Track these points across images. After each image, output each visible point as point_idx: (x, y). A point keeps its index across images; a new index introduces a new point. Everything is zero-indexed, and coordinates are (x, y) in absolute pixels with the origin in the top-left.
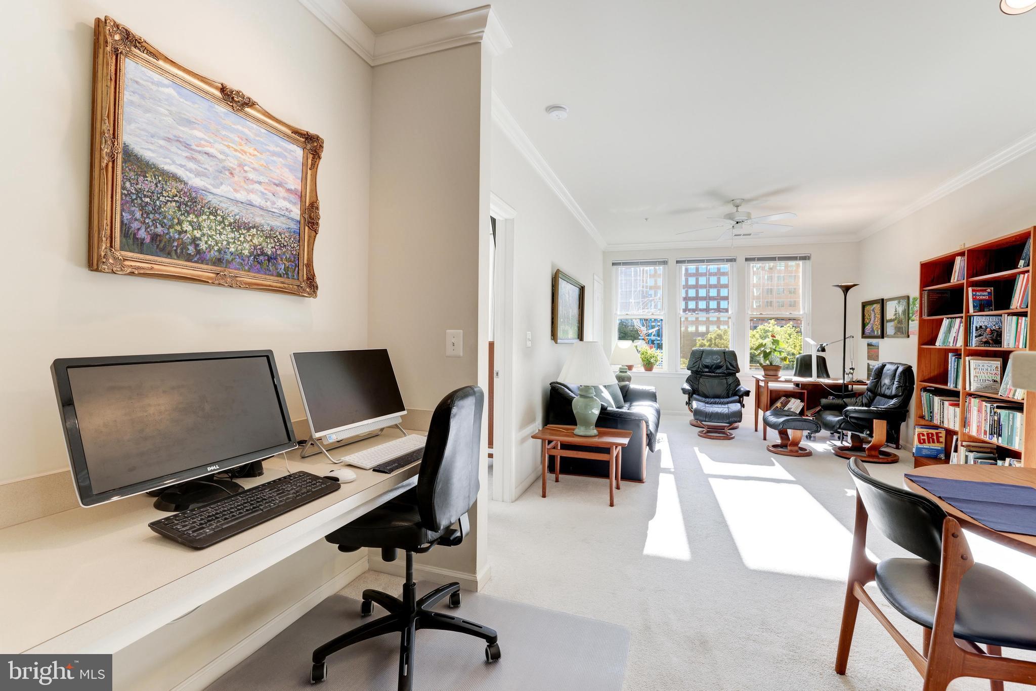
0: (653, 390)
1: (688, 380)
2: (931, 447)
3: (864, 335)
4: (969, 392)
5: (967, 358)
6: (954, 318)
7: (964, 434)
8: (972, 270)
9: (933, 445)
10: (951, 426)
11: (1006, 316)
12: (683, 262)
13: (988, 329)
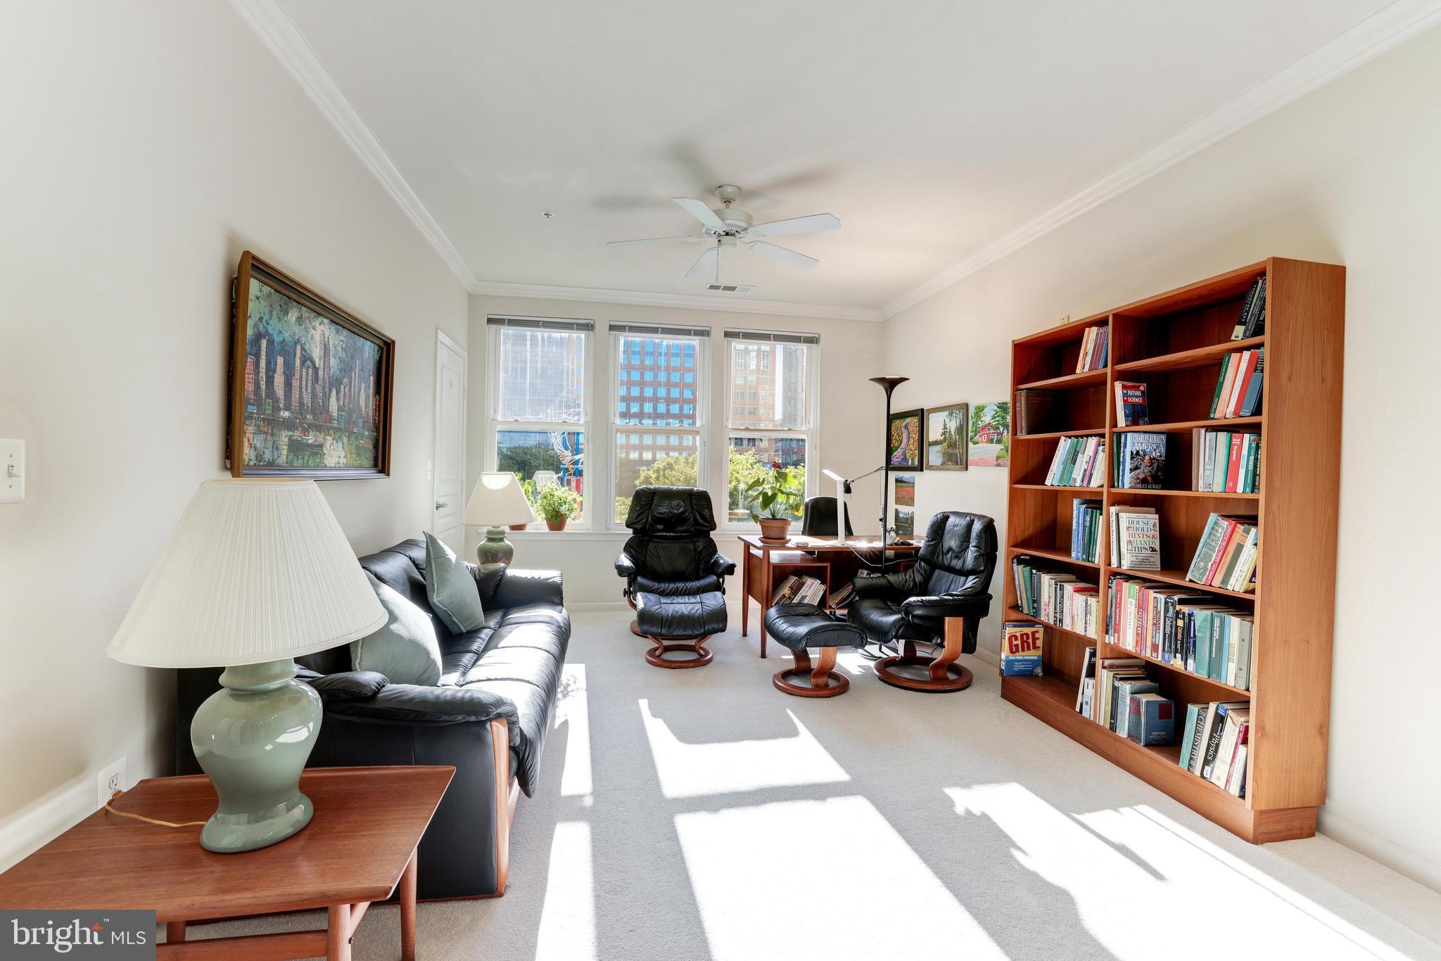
0: (556, 579)
2: (1026, 658)
4: (1118, 570)
5: (1113, 509)
7: (1105, 645)
9: (1027, 652)
10: (1079, 630)
11: (1203, 431)
12: (621, 328)
13: (1147, 458)
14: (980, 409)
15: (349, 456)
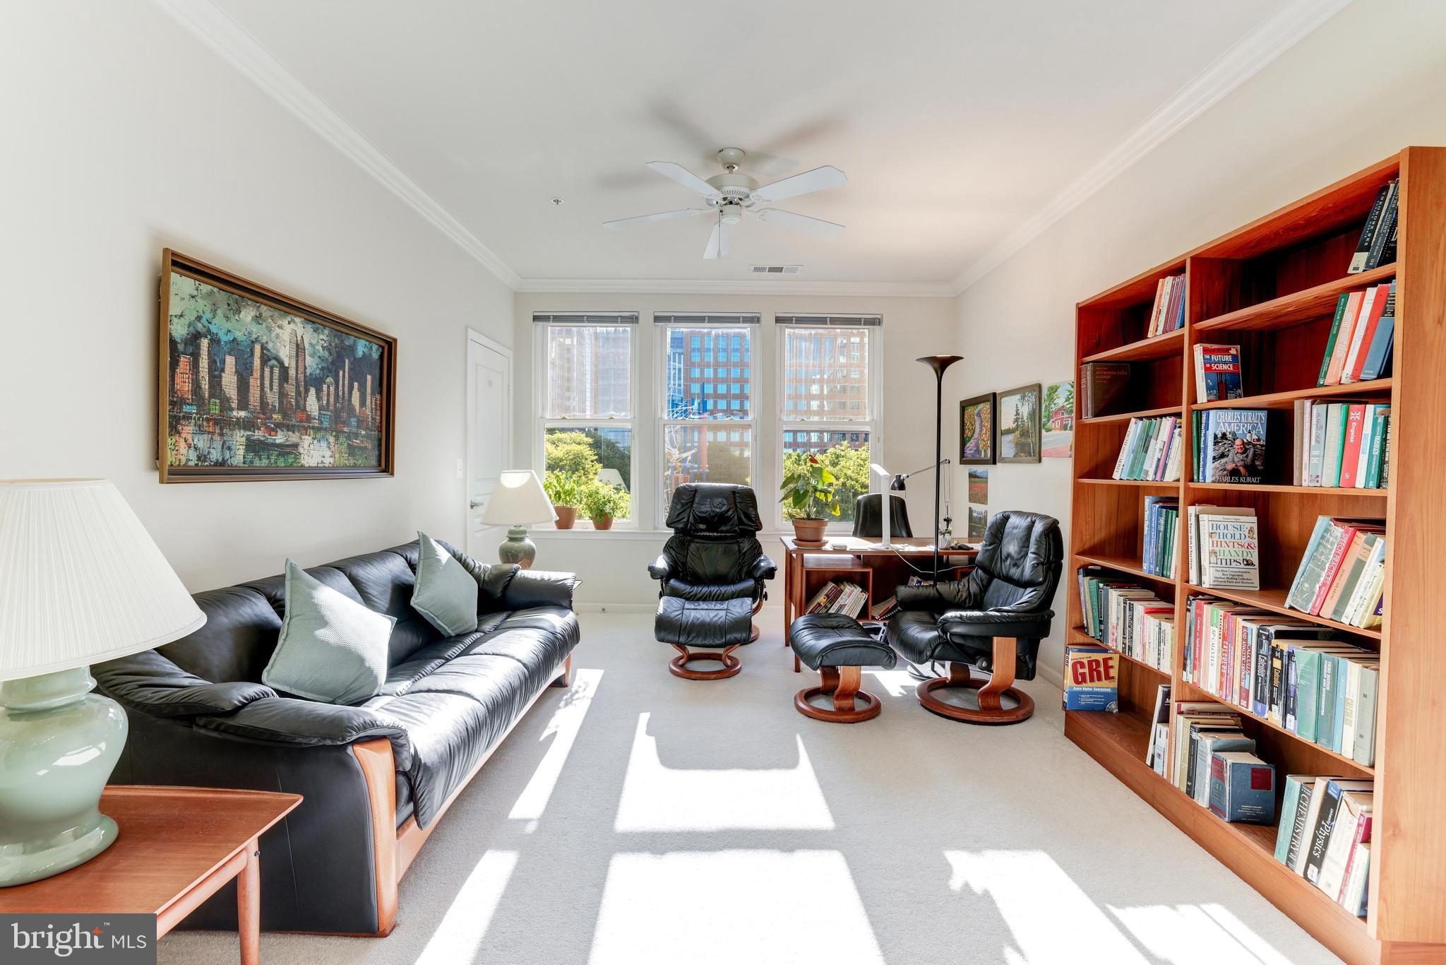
0: (565, 582)
1: (668, 548)
2: (1096, 690)
3: (964, 460)
4: (1199, 589)
5: (1192, 510)
6: (1155, 417)
7: (1183, 684)
8: (1204, 305)
9: (1097, 683)
10: (1151, 662)
11: (1308, 403)
12: (666, 319)
13: (1238, 442)
14: (1053, 390)
15: (337, 456)
